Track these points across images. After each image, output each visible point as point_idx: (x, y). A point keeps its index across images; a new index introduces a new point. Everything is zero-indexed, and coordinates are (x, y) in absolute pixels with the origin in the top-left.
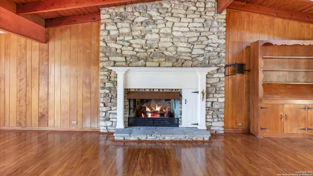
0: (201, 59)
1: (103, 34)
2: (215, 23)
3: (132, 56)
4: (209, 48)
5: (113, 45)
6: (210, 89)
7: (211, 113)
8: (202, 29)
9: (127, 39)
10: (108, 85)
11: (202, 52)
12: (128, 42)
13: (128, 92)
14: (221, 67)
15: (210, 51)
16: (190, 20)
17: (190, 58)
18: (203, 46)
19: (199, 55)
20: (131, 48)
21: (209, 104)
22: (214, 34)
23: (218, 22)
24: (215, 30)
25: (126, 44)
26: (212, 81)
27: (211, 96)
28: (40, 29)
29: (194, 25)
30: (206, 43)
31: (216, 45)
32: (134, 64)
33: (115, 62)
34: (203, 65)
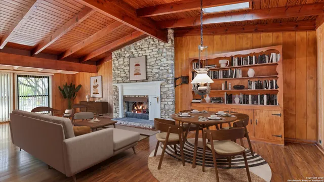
0: (157, 75)
1: (113, 66)
2: (165, 50)
3: (124, 77)
4: (161, 68)
5: (116, 72)
6: (163, 96)
7: (164, 112)
8: (157, 56)
9: (122, 67)
10: (116, 93)
11: (158, 71)
12: (123, 69)
13: (124, 97)
14: (169, 80)
15: (162, 70)
16: (151, 51)
17: (152, 76)
18: (158, 67)
19: (157, 73)
20: (124, 72)
21: (163, 106)
22: (164, 57)
23: (166, 49)
24: (164, 54)
25: (122, 70)
26: (163, 90)
27: (163, 100)
28: (93, 67)
29: (153, 53)
30: (159, 64)
31: (166, 65)
32: (125, 81)
33: (118, 81)
34: (158, 79)
